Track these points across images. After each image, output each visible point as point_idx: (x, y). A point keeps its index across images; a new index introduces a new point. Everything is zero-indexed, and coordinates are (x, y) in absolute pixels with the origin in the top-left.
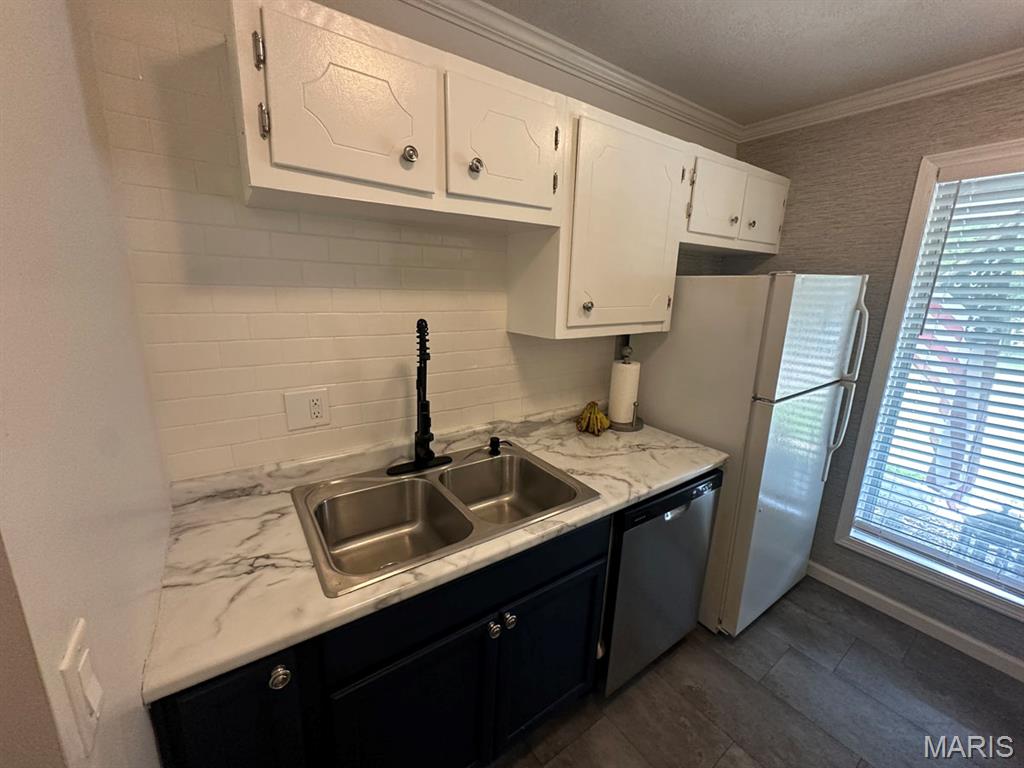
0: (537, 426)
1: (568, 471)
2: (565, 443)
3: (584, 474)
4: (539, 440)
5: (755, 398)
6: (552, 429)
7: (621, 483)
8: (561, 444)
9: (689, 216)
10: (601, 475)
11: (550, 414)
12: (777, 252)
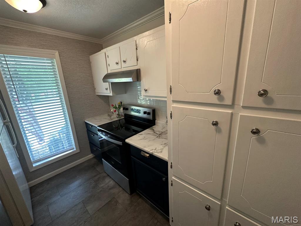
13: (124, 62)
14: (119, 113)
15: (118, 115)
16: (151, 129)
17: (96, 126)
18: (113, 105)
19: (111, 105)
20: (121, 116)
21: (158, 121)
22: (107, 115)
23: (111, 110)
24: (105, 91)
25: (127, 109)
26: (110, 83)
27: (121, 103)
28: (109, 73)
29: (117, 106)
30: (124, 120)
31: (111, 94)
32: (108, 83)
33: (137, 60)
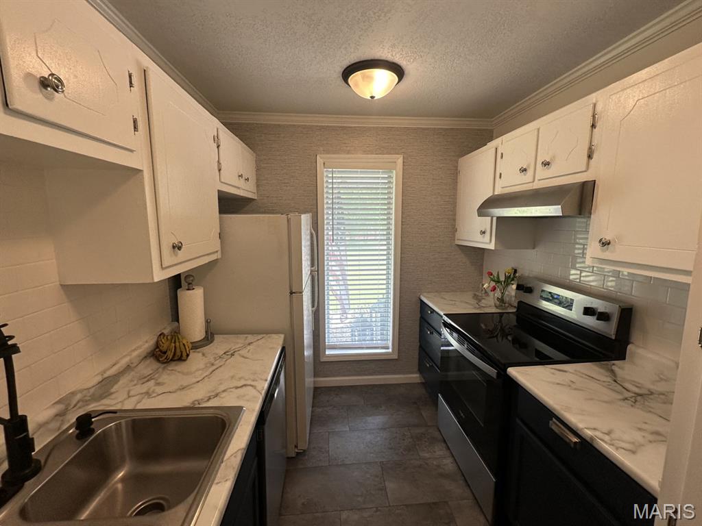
0: (115, 378)
1: (193, 403)
2: (160, 380)
3: (209, 399)
4: (129, 392)
5: (291, 293)
6: (132, 373)
7: (244, 388)
8: (158, 384)
9: (220, 170)
10: (224, 391)
11: (126, 360)
12: (256, 198)
13: (546, 164)
14: (502, 297)
15: (501, 300)
16: (602, 367)
17: (442, 313)
18: (492, 274)
19: (485, 271)
20: (507, 305)
21: (640, 351)
22: (470, 294)
23: (483, 285)
24: (479, 237)
25: (529, 290)
26: (495, 219)
27: (515, 271)
28: (496, 193)
29: (502, 278)
30: (514, 318)
31: (492, 246)
32: (490, 218)
33: (590, 157)
